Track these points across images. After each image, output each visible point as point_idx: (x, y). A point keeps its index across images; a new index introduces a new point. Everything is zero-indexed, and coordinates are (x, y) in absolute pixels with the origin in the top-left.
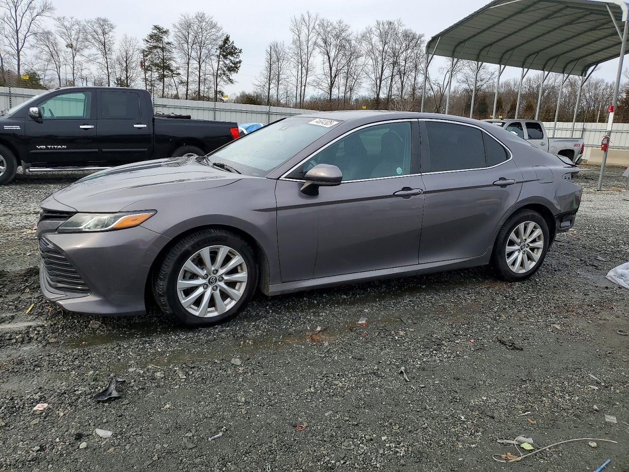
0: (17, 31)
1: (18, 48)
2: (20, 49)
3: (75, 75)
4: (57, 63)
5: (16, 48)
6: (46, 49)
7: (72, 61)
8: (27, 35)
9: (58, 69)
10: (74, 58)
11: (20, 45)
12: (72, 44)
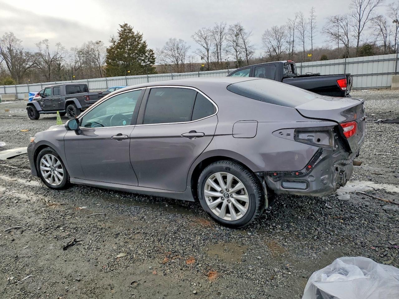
0: (360, 21)
1: (359, 31)
2: (360, 32)
3: (396, 41)
4: (385, 35)
5: (358, 32)
6: (379, 27)
7: (396, 31)
8: (366, 22)
9: (385, 39)
10: (397, 29)
11: (361, 29)
12: (397, 20)
